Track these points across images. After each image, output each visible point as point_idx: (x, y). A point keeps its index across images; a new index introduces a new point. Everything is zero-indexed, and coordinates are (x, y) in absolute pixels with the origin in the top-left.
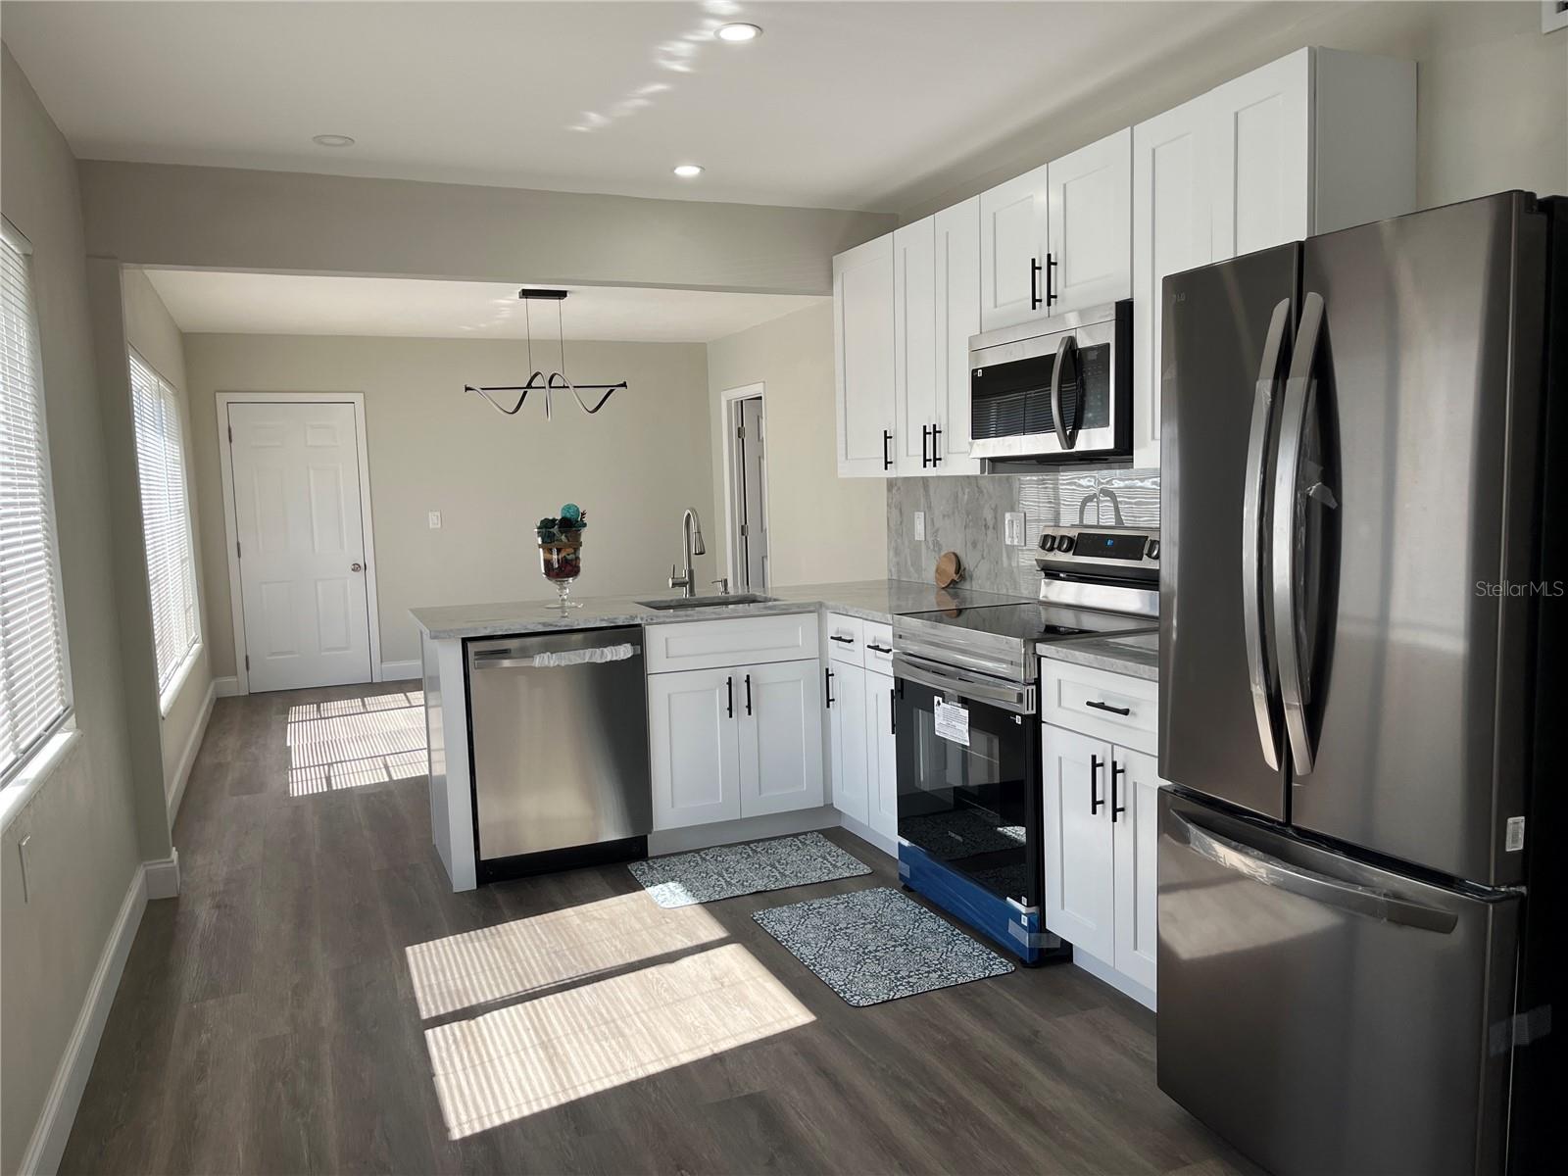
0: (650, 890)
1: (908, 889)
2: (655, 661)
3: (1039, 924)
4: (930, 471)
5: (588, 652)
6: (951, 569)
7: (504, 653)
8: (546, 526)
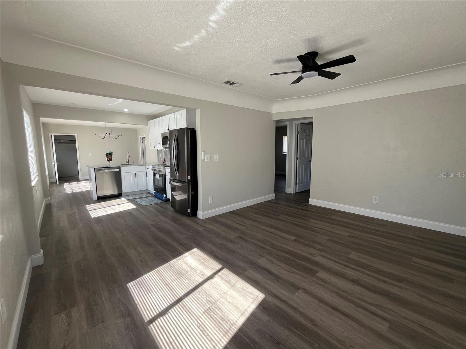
0: (121, 199)
1: (155, 197)
2: (122, 171)
3: (166, 197)
4: (159, 148)
5: (112, 170)
6: (164, 160)
7: (100, 170)
8: (107, 154)
